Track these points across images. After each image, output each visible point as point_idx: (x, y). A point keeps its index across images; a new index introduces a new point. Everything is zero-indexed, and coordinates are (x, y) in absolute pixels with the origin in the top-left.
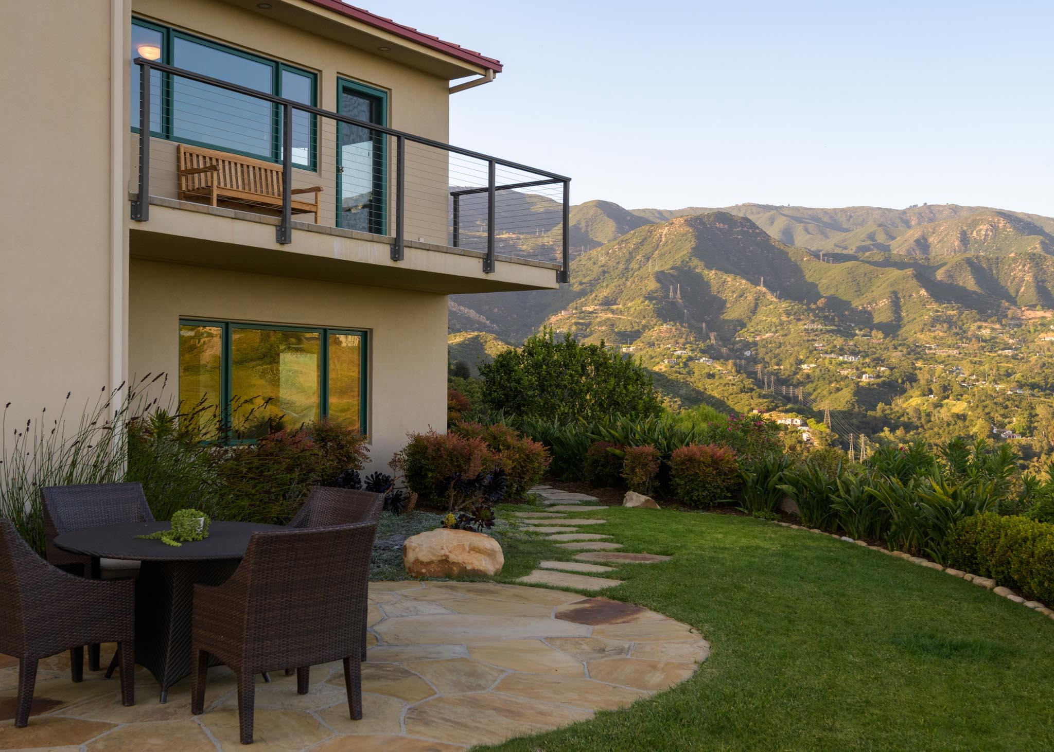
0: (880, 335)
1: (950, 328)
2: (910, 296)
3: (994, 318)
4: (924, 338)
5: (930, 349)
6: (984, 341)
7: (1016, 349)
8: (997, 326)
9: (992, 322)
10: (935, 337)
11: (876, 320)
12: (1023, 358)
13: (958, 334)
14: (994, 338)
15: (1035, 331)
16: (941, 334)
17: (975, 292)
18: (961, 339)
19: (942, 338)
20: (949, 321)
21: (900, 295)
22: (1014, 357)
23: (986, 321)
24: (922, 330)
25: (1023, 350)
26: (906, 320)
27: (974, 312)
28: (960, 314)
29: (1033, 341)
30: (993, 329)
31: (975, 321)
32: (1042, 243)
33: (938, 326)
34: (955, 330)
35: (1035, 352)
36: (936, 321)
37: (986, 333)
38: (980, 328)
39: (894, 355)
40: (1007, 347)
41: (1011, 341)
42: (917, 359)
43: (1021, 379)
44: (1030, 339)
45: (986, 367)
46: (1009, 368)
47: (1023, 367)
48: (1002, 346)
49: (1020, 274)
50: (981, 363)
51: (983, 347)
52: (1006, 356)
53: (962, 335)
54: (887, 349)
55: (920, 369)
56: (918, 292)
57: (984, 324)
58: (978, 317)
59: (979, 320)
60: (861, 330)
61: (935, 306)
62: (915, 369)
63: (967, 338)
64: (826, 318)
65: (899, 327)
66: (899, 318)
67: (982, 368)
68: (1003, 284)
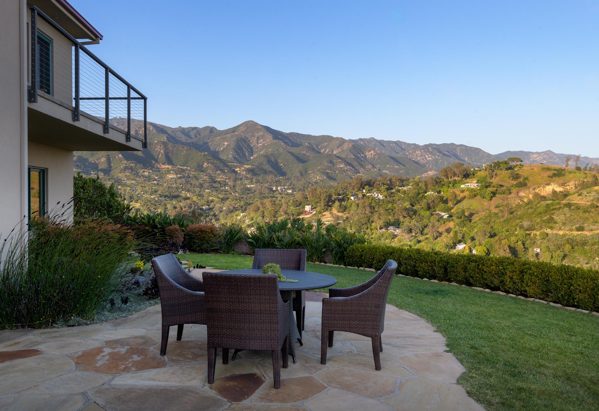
0: (102, 174)
1: (132, 171)
2: (115, 157)
3: (150, 168)
4: (121, 175)
5: (124, 180)
6: (146, 177)
7: (158, 181)
8: (151, 171)
9: (149, 169)
10: (126, 176)
11: (100, 168)
12: (161, 185)
13: (135, 174)
14: (150, 176)
15: (165, 173)
16: (128, 174)
17: (141, 157)
18: (137, 176)
19: (129, 176)
20: (131, 169)
21: (110, 157)
22: (158, 184)
23: (146, 169)
24: (120, 172)
25: (161, 181)
26: (113, 168)
27: (142, 165)
28: (136, 166)
29: (165, 178)
30: (149, 172)
31: (142, 169)
32: (167, 137)
33: (127, 171)
34: (134, 173)
35: (165, 182)
36: (126, 168)
37: (146, 174)
38: (144, 172)
39: (109, 183)
40: (155, 180)
41: (156, 177)
42: (119, 185)
43: (161, 193)
44: (163, 177)
45: (147, 188)
46: (156, 189)
47: (161, 188)
48: (153, 180)
49: (159, 150)
50: (145, 187)
51: (145, 180)
52: (155, 184)
53: (137, 175)
54: (105, 180)
55: (120, 189)
56: (118, 156)
57: (146, 170)
58: (143, 167)
59: (144, 168)
60: (93, 172)
61: (125, 162)
62: (118, 189)
63: (139, 176)
64: (77, 166)
65: (110, 171)
66: (111, 167)
67: (145, 189)
68: (152, 153)
